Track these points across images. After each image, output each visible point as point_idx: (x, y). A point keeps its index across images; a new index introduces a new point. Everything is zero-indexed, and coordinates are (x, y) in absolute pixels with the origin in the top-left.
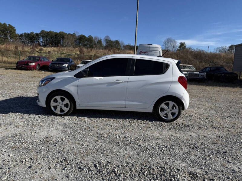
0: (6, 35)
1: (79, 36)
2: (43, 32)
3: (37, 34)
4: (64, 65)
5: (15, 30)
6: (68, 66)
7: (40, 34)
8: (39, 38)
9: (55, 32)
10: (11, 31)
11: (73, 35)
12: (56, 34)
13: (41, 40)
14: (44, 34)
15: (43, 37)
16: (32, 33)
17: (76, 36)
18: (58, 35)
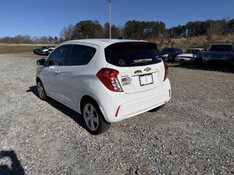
0: (157, 32)
1: (229, 22)
2: (189, 23)
3: (184, 27)
4: (164, 56)
5: (165, 26)
6: (168, 56)
7: (187, 25)
8: (185, 30)
9: (201, 21)
10: (161, 27)
11: (223, 22)
12: (203, 23)
13: (187, 31)
14: (191, 26)
15: (189, 28)
16: (180, 26)
17: (226, 22)
18: (204, 25)
